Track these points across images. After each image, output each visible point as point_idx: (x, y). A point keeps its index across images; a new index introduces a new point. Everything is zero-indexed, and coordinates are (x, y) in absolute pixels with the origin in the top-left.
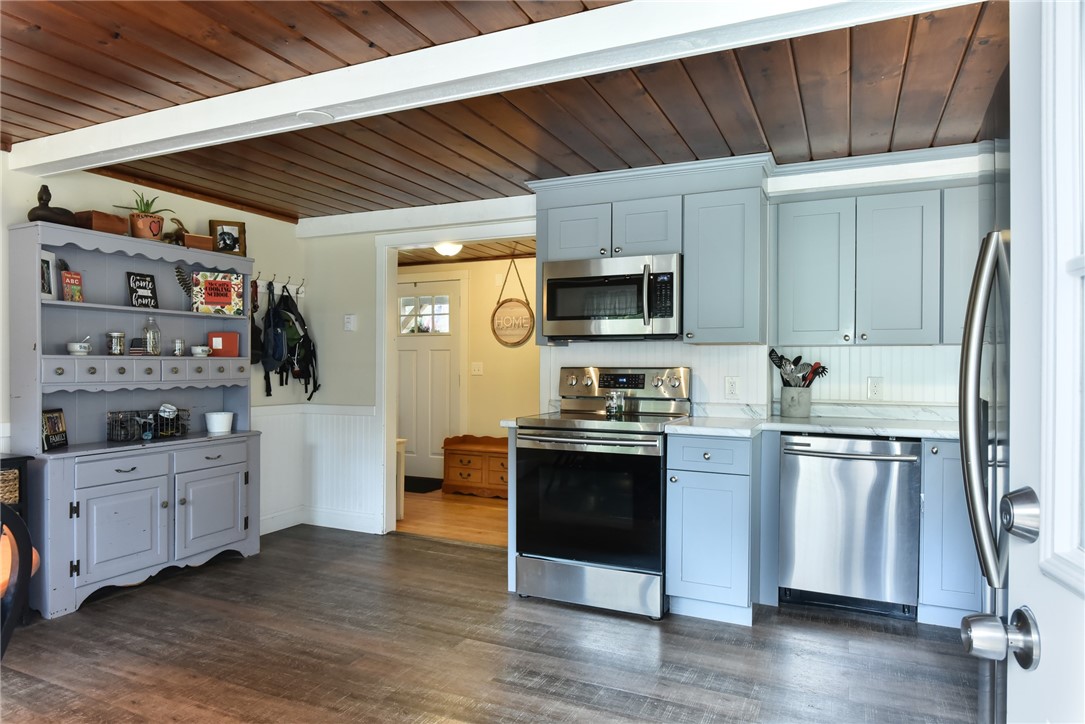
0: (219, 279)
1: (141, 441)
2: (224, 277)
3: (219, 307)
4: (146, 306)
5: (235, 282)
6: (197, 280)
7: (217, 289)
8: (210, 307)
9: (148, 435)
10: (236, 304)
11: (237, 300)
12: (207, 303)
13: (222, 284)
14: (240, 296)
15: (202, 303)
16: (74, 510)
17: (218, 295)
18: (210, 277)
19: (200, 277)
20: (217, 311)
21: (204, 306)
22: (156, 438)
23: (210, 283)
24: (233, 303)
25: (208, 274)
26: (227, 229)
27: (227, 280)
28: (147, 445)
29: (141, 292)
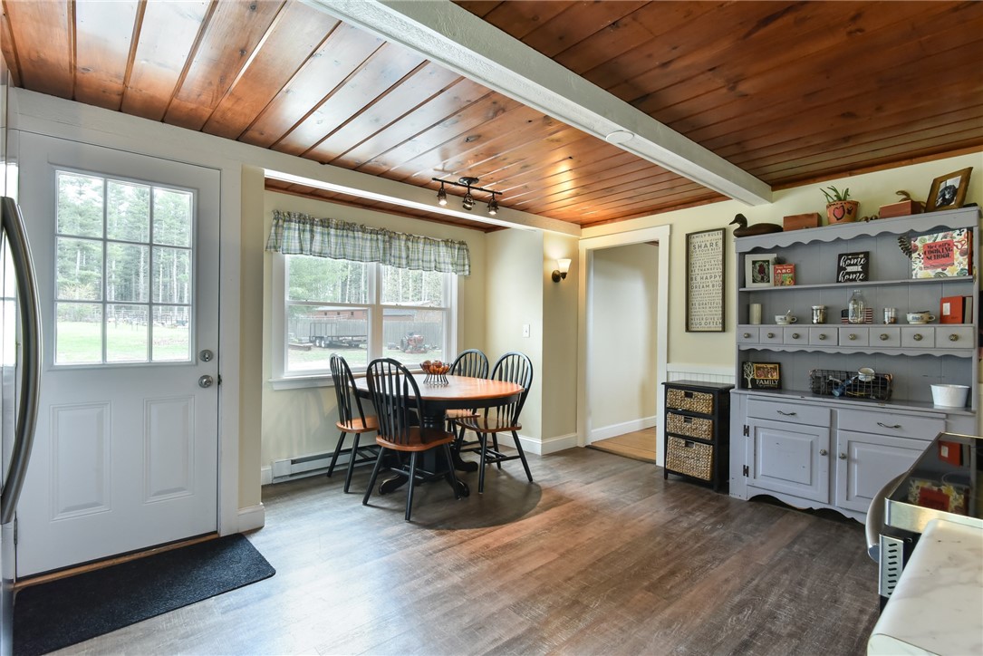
0: (939, 240)
1: (831, 395)
2: (945, 237)
3: (939, 270)
4: (854, 280)
5: (958, 238)
6: (916, 246)
7: (937, 251)
8: (929, 271)
9: (837, 393)
10: (960, 263)
11: (961, 259)
12: (926, 268)
13: (943, 245)
14: (962, 254)
15: (921, 269)
16: (746, 431)
17: (938, 257)
18: (928, 239)
19: (918, 243)
20: (938, 275)
21: (924, 271)
22: (842, 396)
23: (929, 246)
24: (956, 263)
25: (927, 237)
26: (949, 182)
27: (948, 239)
28: (806, 398)
29: (849, 269)
